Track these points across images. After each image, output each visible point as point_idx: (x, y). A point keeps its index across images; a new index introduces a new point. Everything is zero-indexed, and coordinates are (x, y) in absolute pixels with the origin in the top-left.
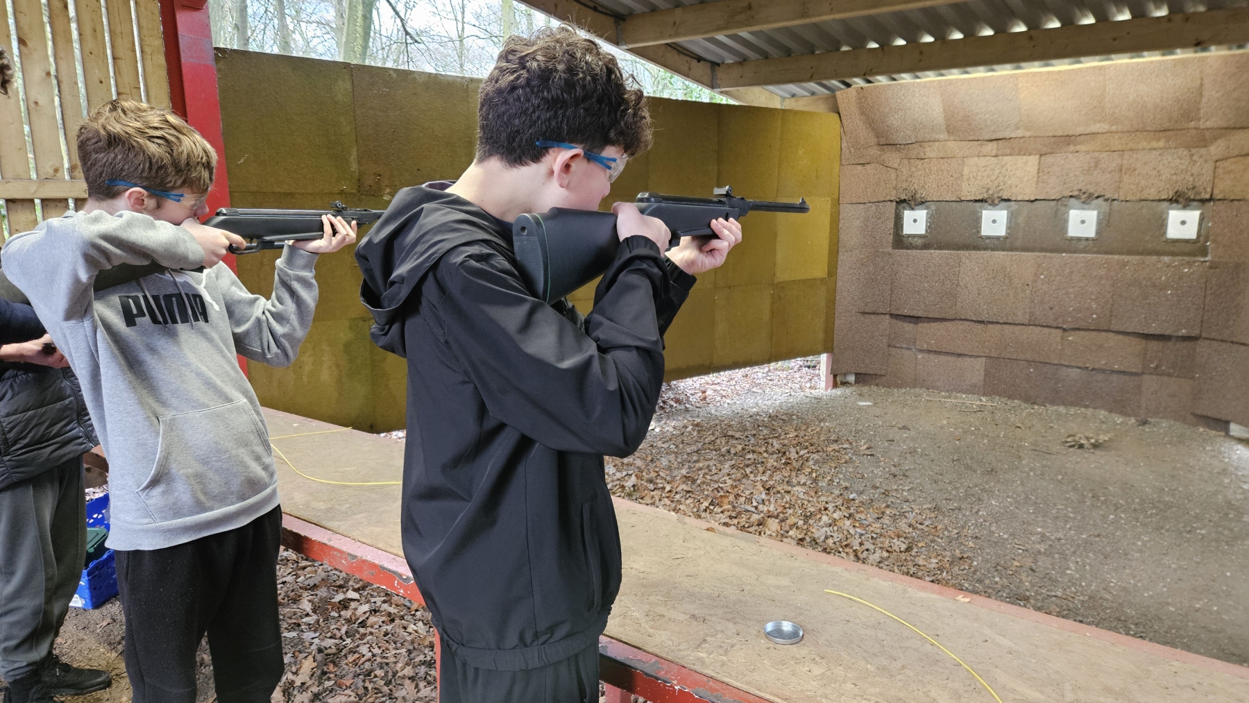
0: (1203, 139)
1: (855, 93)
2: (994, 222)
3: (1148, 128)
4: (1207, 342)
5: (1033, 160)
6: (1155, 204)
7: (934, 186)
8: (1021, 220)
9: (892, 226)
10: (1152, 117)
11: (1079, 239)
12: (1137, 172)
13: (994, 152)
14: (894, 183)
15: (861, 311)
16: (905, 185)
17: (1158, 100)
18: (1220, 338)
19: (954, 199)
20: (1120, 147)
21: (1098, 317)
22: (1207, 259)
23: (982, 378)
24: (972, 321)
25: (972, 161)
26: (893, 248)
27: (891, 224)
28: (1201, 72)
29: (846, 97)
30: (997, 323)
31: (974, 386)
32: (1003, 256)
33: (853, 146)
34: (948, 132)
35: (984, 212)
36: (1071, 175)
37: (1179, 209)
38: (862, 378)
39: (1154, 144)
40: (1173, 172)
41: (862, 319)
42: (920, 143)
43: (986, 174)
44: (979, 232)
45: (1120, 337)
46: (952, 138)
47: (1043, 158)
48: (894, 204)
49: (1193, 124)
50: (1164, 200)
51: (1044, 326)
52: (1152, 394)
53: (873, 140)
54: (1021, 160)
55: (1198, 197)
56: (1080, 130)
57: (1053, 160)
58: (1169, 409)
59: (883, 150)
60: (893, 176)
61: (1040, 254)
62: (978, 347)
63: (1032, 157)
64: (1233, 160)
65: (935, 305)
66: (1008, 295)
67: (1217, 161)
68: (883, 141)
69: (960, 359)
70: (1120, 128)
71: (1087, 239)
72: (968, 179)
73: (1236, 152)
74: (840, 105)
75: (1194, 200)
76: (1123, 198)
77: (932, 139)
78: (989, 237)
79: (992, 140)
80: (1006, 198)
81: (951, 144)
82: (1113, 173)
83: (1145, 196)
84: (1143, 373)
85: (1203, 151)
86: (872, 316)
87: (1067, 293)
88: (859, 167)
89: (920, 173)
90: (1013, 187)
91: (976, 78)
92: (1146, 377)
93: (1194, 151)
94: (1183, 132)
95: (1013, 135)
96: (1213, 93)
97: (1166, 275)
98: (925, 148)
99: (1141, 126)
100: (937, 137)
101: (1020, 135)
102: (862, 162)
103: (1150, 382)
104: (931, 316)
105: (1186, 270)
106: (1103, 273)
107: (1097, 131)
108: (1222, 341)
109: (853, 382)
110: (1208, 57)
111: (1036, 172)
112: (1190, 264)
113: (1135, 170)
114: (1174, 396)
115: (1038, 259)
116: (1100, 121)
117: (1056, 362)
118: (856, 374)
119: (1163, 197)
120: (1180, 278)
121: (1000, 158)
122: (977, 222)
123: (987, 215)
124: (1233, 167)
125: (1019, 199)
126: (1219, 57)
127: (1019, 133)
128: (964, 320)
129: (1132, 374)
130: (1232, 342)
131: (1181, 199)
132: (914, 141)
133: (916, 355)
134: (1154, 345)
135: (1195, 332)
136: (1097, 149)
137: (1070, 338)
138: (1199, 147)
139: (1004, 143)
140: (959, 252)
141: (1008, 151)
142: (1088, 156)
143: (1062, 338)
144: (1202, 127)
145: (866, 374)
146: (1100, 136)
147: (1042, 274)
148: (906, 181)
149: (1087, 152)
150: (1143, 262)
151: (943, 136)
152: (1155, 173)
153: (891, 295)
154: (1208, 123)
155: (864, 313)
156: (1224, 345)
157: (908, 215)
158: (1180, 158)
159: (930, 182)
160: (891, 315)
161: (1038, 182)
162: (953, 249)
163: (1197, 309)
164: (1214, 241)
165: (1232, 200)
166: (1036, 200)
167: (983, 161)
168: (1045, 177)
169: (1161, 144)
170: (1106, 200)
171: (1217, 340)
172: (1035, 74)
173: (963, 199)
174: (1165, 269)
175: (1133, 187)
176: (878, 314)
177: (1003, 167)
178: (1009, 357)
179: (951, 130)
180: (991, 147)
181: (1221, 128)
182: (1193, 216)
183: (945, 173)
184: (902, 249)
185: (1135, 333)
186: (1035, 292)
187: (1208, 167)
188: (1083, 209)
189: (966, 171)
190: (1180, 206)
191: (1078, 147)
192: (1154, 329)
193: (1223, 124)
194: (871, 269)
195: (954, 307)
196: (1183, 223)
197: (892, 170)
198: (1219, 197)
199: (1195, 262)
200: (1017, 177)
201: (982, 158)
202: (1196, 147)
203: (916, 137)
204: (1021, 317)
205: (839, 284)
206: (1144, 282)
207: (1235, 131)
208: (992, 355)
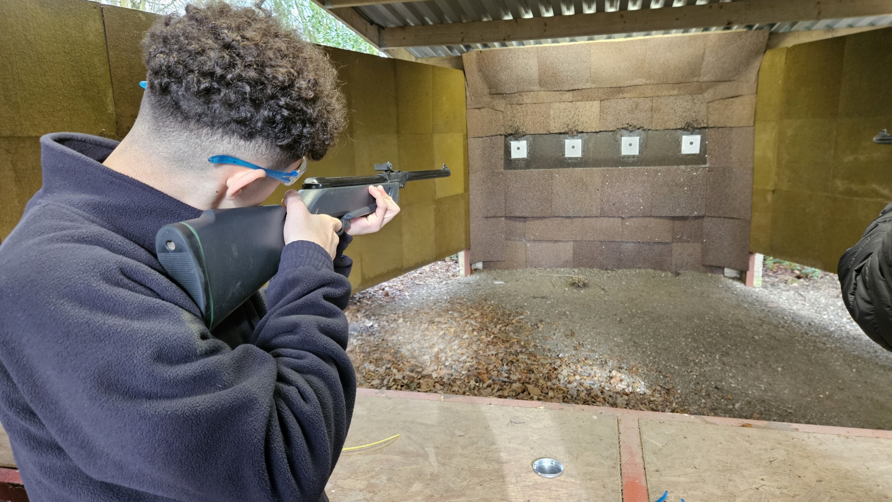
0: (701, 89)
1: (475, 55)
2: (573, 148)
3: (670, 82)
4: (709, 219)
5: (596, 104)
6: (673, 131)
7: (531, 123)
8: (591, 145)
9: (503, 153)
10: (673, 74)
11: (629, 157)
12: (662, 110)
13: (571, 99)
14: (502, 122)
15: (485, 216)
16: (510, 123)
17: (678, 63)
18: (717, 215)
19: (545, 133)
20: (651, 95)
21: (644, 208)
22: (706, 166)
23: (571, 255)
24: (562, 217)
25: (556, 105)
26: (504, 169)
27: (502, 152)
28: (705, 44)
29: (470, 58)
30: (579, 217)
31: (566, 262)
32: (581, 171)
33: (473, 95)
34: (540, 85)
35: (567, 141)
36: (621, 114)
37: (688, 135)
38: (488, 265)
39: (672, 93)
40: (683, 110)
41: (486, 222)
42: (520, 93)
43: (565, 114)
44: (564, 155)
45: (658, 220)
46: (542, 89)
47: (603, 102)
48: (503, 137)
49: (695, 79)
50: (679, 129)
51: (610, 217)
52: (679, 255)
53: (486, 91)
54: (588, 104)
55: (699, 126)
56: (628, 83)
57: (609, 104)
58: (689, 264)
59: (493, 98)
60: (501, 117)
61: (604, 168)
62: (568, 235)
63: (595, 102)
64: (717, 102)
65: (537, 208)
66: (585, 198)
67: (708, 103)
68: (494, 91)
69: (556, 244)
70: (652, 82)
71: (634, 156)
72: (554, 118)
73: (719, 97)
74: (465, 64)
75: (697, 128)
76: (654, 128)
77: (529, 90)
78: (571, 158)
79: (569, 91)
80: (580, 131)
81: (542, 93)
82: (647, 112)
83: (668, 127)
84: (672, 242)
85: (700, 96)
86: (492, 219)
87: (624, 194)
88: (477, 111)
89: (520, 114)
90: (585, 123)
91: (563, 46)
92: (674, 244)
93: (695, 96)
94: (690, 84)
95: (584, 87)
96: (710, 58)
97: (683, 178)
98: (523, 96)
99: (665, 80)
100: (532, 88)
101: (588, 87)
102: (479, 107)
103: (677, 248)
104: (535, 216)
105: (695, 174)
106: (645, 179)
107: (638, 84)
108: (718, 217)
109: (481, 268)
110: (709, 35)
111: (599, 112)
112: (697, 170)
113: (660, 109)
114: (692, 255)
115: (604, 172)
116: (640, 77)
117: (619, 240)
118: (483, 262)
119: (679, 127)
120: (691, 179)
121: (574, 103)
122: (562, 147)
123: (568, 142)
124: (718, 106)
125: (589, 131)
126: (716, 35)
127: (588, 85)
128: (558, 217)
129: (666, 243)
130: (725, 218)
131: (690, 128)
132: (516, 91)
133: (525, 245)
134: (678, 223)
135: (702, 213)
136: (637, 96)
137: (627, 224)
138: (698, 94)
139: (579, 93)
140: (551, 170)
141: (580, 98)
142: (630, 101)
143: (622, 224)
144: (701, 81)
145: (490, 262)
146: (639, 87)
147: (607, 181)
148: (511, 120)
149: (630, 98)
150: (669, 170)
151: (536, 88)
152: (673, 111)
153: (505, 203)
154: (704, 78)
155: (487, 218)
156: (719, 220)
157: (514, 144)
158: (687, 101)
159: (528, 122)
160: (506, 217)
161: (600, 119)
162: (547, 168)
163: (702, 198)
164: (710, 154)
165: (719, 127)
166: (600, 131)
167: (563, 106)
168: (605, 116)
169: (676, 92)
170: (644, 130)
171: (715, 217)
172: (602, 44)
173: (551, 132)
174: (682, 174)
175: (660, 121)
176: (497, 217)
177: (576, 109)
178: (589, 239)
179: (542, 83)
180: (569, 96)
181: (712, 82)
182: (697, 139)
183: (538, 114)
184: (511, 169)
185: (666, 217)
186: (603, 195)
187: (704, 106)
188: (631, 136)
189: (552, 112)
190: (689, 133)
191: (625, 95)
192: (678, 213)
193: (714, 79)
194: (489, 185)
195: (550, 209)
196: (691, 143)
197: (500, 113)
198: (712, 126)
199: (699, 168)
200: (587, 116)
201: (562, 103)
202: (695, 94)
203: (518, 88)
204: (595, 211)
205: (471, 197)
206: (670, 183)
207: (719, 83)
208: (578, 239)
